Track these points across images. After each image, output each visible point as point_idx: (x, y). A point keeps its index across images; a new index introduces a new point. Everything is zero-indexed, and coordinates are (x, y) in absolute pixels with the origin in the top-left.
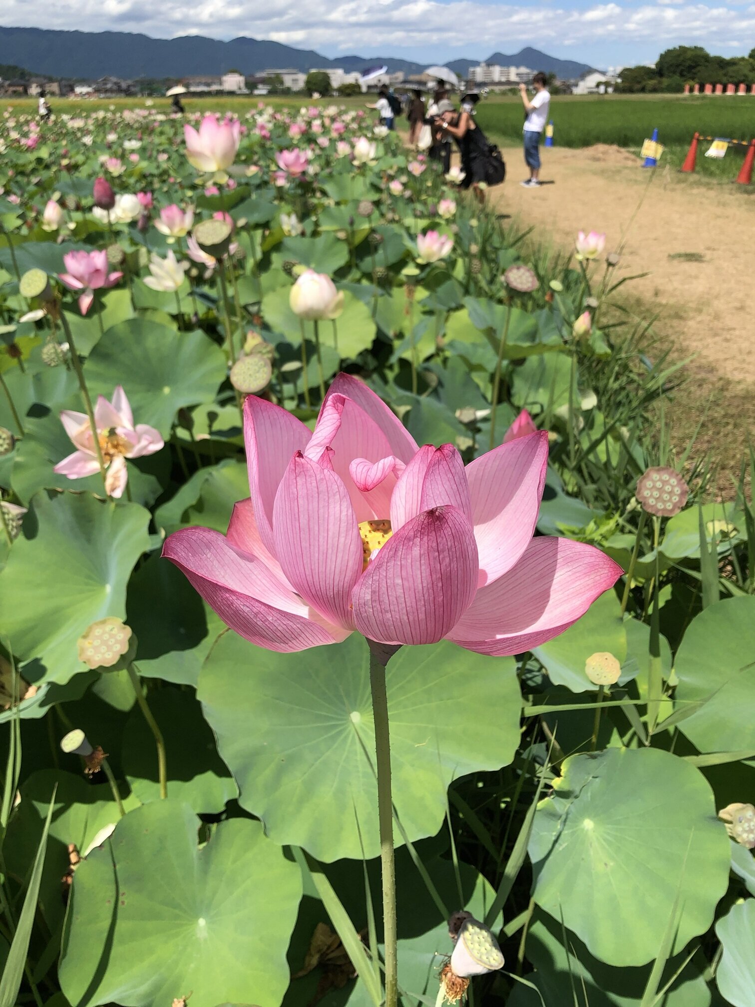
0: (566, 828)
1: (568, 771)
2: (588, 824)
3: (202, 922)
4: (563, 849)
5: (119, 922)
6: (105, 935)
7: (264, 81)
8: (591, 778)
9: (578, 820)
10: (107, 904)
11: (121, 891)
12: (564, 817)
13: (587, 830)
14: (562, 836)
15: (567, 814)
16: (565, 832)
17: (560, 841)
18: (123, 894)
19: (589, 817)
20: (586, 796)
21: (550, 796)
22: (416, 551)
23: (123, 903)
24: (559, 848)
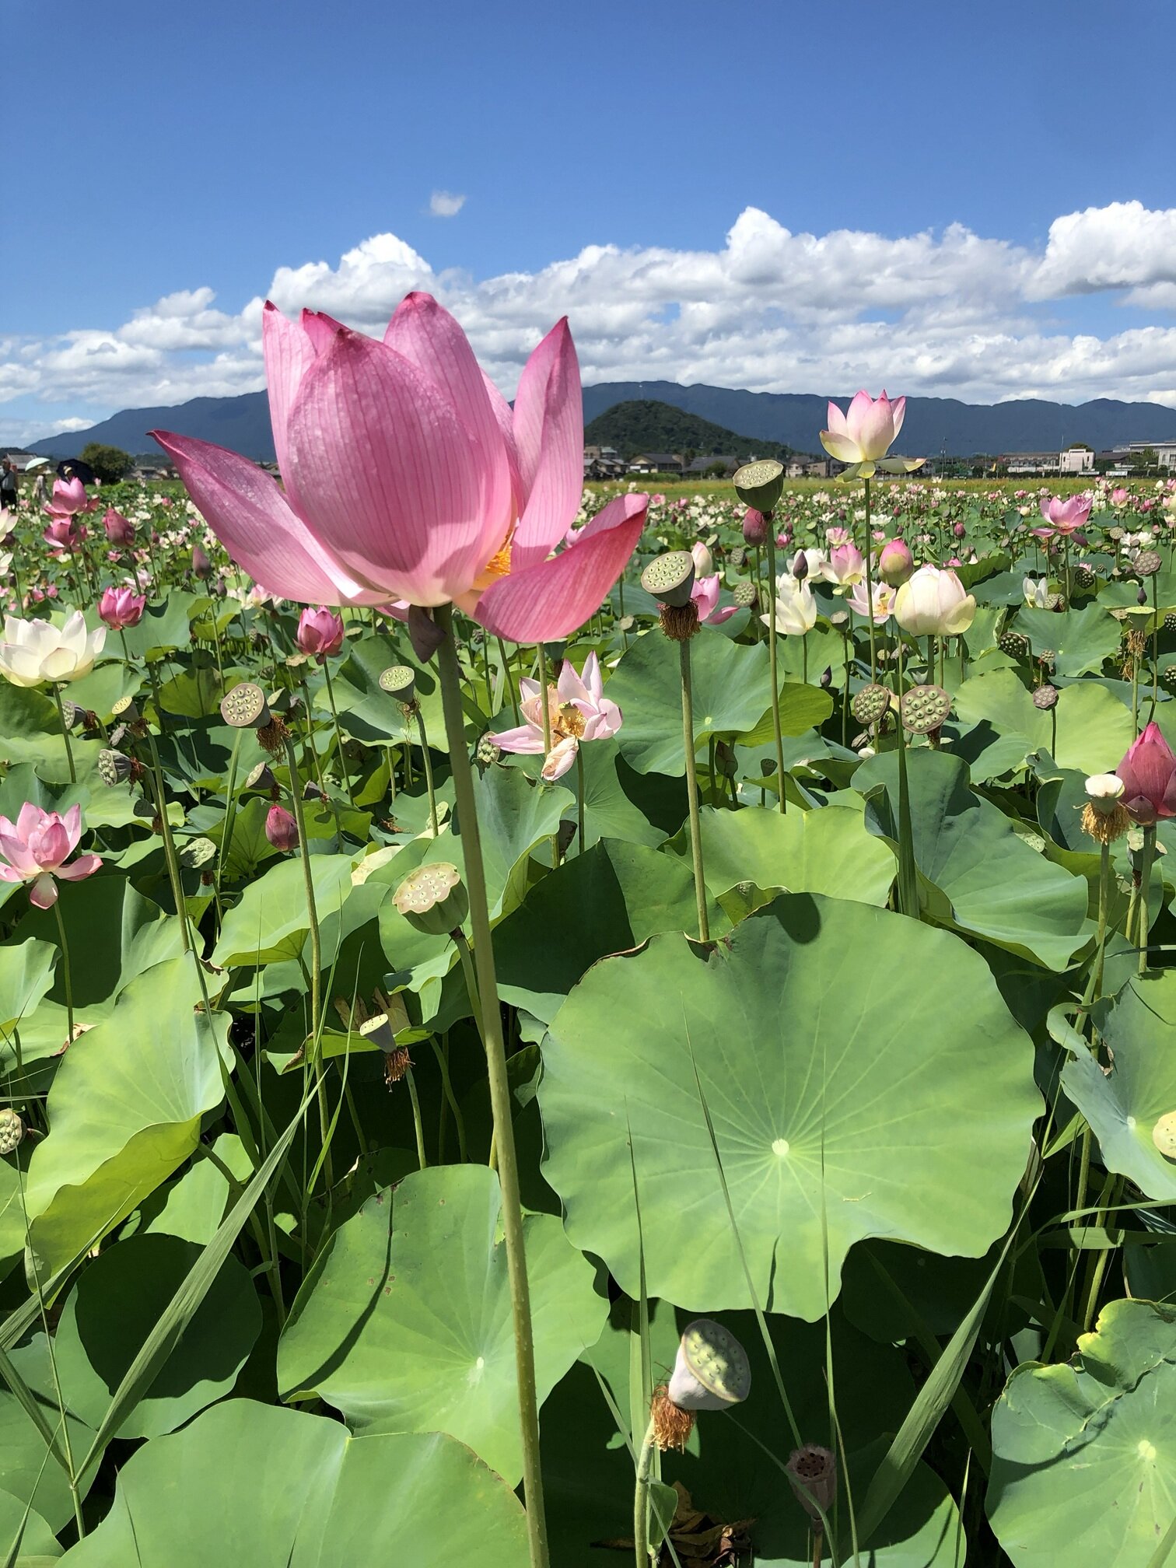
0: (1098, 1439)
1: (1113, 1325)
2: (1146, 1449)
3: (480, 1362)
4: (1079, 1470)
5: (375, 1314)
6: (354, 1322)
7: (1124, 459)
8: (1161, 1360)
9: (1128, 1435)
10: (369, 1283)
11: (390, 1274)
12: (1096, 1418)
13: (1143, 1460)
14: (1085, 1450)
15: (1109, 1414)
16: (1094, 1445)
17: (1077, 1456)
18: (392, 1278)
19: (1151, 1438)
20: (1152, 1392)
21: (1072, 1364)
22: (332, 389)
23: (389, 1290)
24: (1071, 1464)
